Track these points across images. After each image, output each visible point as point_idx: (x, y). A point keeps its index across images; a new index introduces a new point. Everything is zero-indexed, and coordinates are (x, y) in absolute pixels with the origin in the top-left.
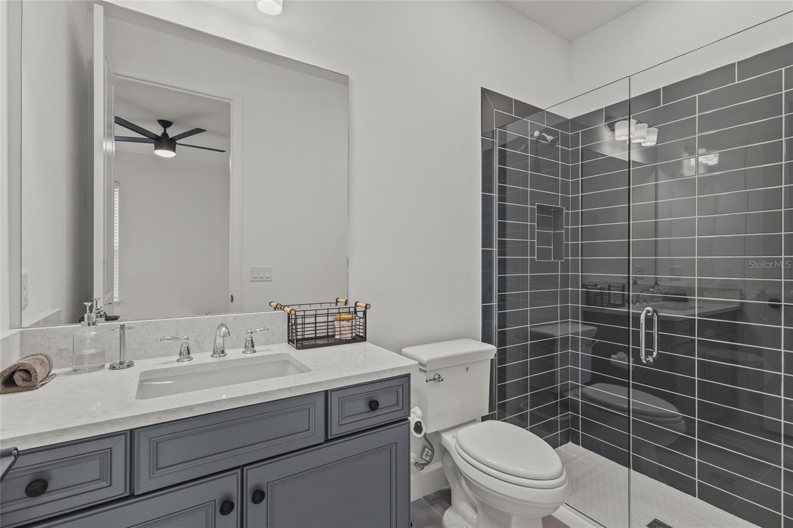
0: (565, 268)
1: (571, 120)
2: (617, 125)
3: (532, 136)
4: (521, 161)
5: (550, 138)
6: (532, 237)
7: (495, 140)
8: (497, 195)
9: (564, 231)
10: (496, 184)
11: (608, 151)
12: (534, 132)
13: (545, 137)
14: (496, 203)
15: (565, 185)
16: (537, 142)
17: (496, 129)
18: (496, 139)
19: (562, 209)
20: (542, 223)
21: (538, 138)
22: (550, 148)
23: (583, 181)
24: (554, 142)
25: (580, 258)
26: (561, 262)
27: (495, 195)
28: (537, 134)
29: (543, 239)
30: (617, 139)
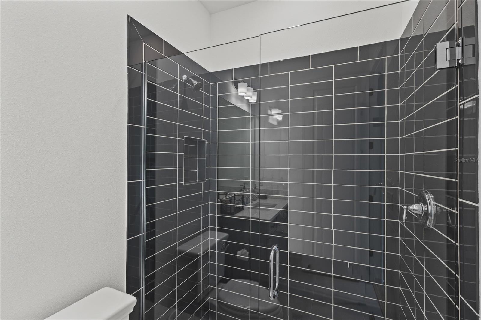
0: (206, 187)
1: (211, 73)
2: (239, 84)
3: (181, 78)
4: (170, 98)
5: (195, 82)
6: (180, 166)
7: (143, 73)
8: (145, 127)
9: (206, 158)
10: (145, 116)
11: (234, 101)
12: (183, 75)
13: (192, 81)
14: (144, 135)
15: (207, 122)
16: (185, 84)
17: (145, 63)
18: (145, 73)
19: (204, 141)
20: (188, 151)
21: (186, 81)
22: (196, 91)
23: (219, 121)
24: (198, 87)
25: (217, 179)
26: (204, 183)
27: (143, 127)
28: (185, 77)
29: (189, 165)
30: (240, 94)
